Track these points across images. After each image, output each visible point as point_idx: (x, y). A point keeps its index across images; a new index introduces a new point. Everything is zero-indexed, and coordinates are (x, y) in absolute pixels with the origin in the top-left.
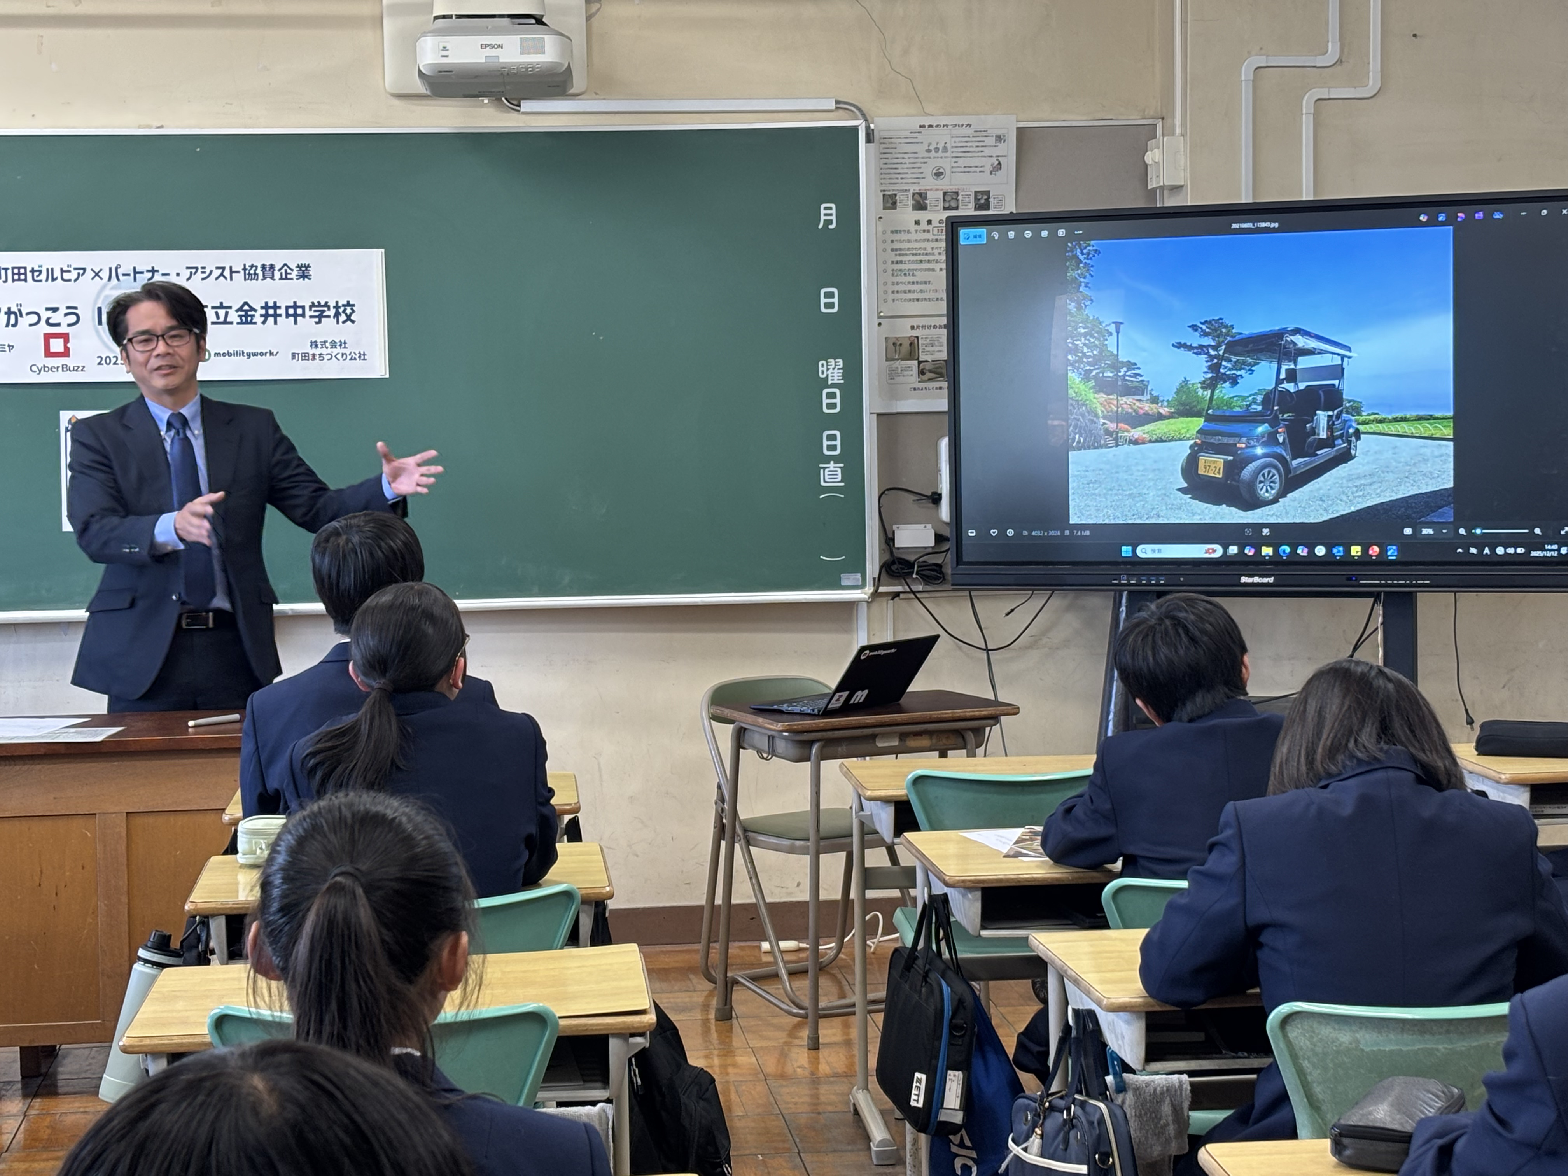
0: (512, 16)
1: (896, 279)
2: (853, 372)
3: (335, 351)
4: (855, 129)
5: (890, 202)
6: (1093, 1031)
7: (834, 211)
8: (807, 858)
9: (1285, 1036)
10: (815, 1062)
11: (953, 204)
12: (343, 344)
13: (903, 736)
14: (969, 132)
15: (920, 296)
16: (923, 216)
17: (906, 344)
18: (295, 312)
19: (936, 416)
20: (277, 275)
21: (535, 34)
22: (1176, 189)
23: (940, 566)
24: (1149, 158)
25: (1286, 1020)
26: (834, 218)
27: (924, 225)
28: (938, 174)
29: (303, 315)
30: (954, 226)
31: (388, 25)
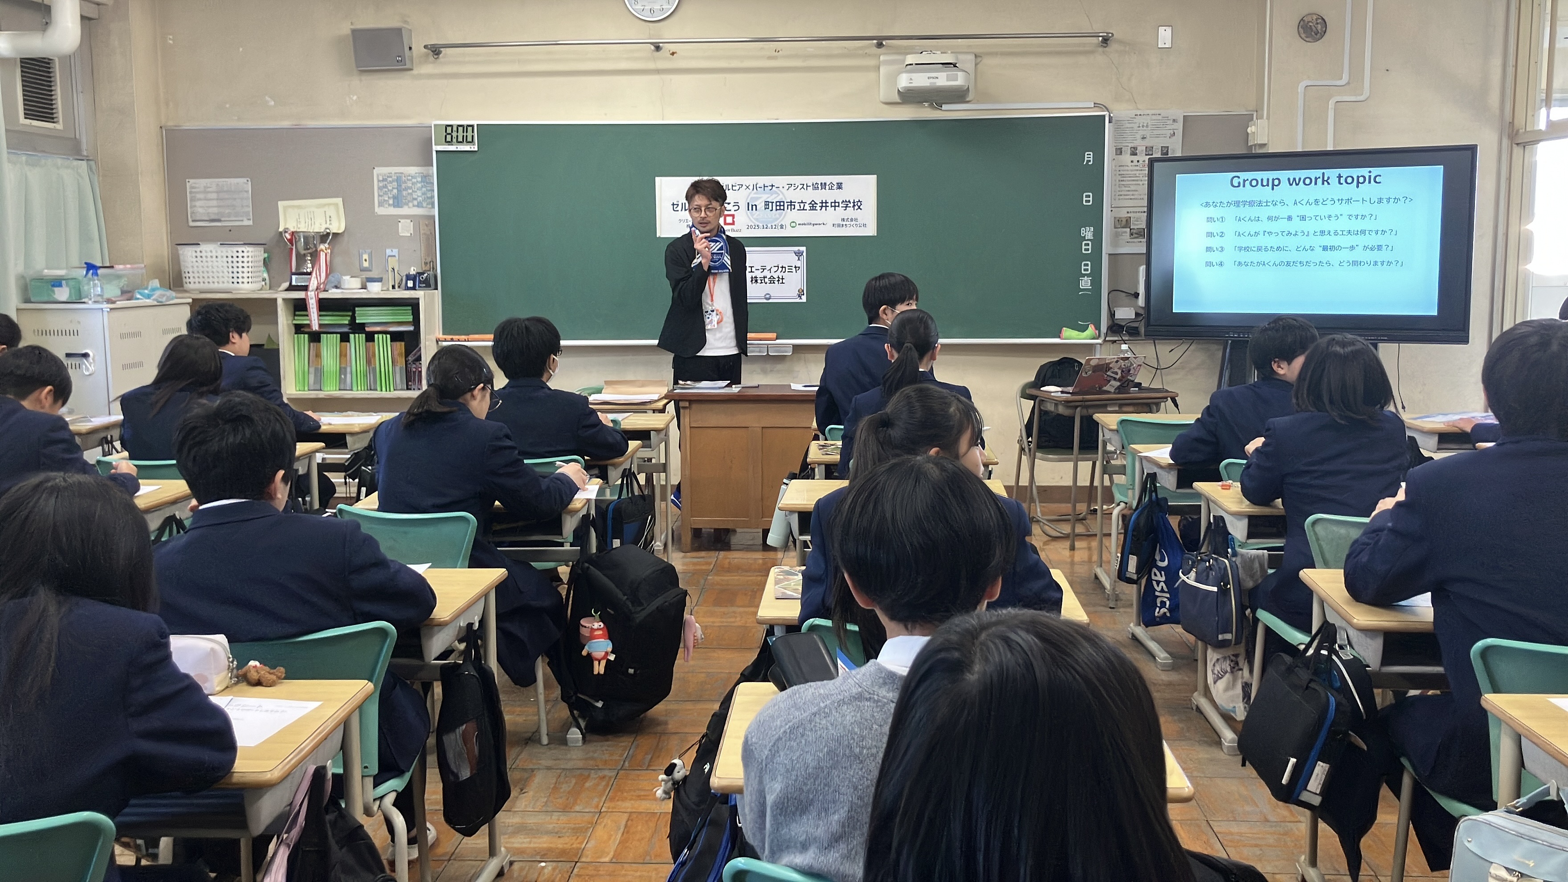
0: (942, 64)
1: (1120, 189)
2: (1098, 234)
3: (852, 223)
4: (1104, 116)
5: (1119, 151)
6: (1222, 527)
7: (1092, 156)
8: (1072, 463)
9: (1314, 531)
10: (1072, 557)
11: (1151, 153)
12: (856, 220)
13: (1121, 406)
14: (1160, 117)
15: (1132, 197)
16: (1135, 158)
17: (1124, 220)
18: (835, 204)
19: (1139, 256)
20: (827, 187)
21: (952, 72)
22: (1263, 145)
23: (1137, 328)
24: (1249, 130)
25: (1315, 523)
26: (1091, 159)
27: (1135, 163)
28: (1144, 138)
29: (839, 206)
30: (1152, 162)
31: (882, 69)
